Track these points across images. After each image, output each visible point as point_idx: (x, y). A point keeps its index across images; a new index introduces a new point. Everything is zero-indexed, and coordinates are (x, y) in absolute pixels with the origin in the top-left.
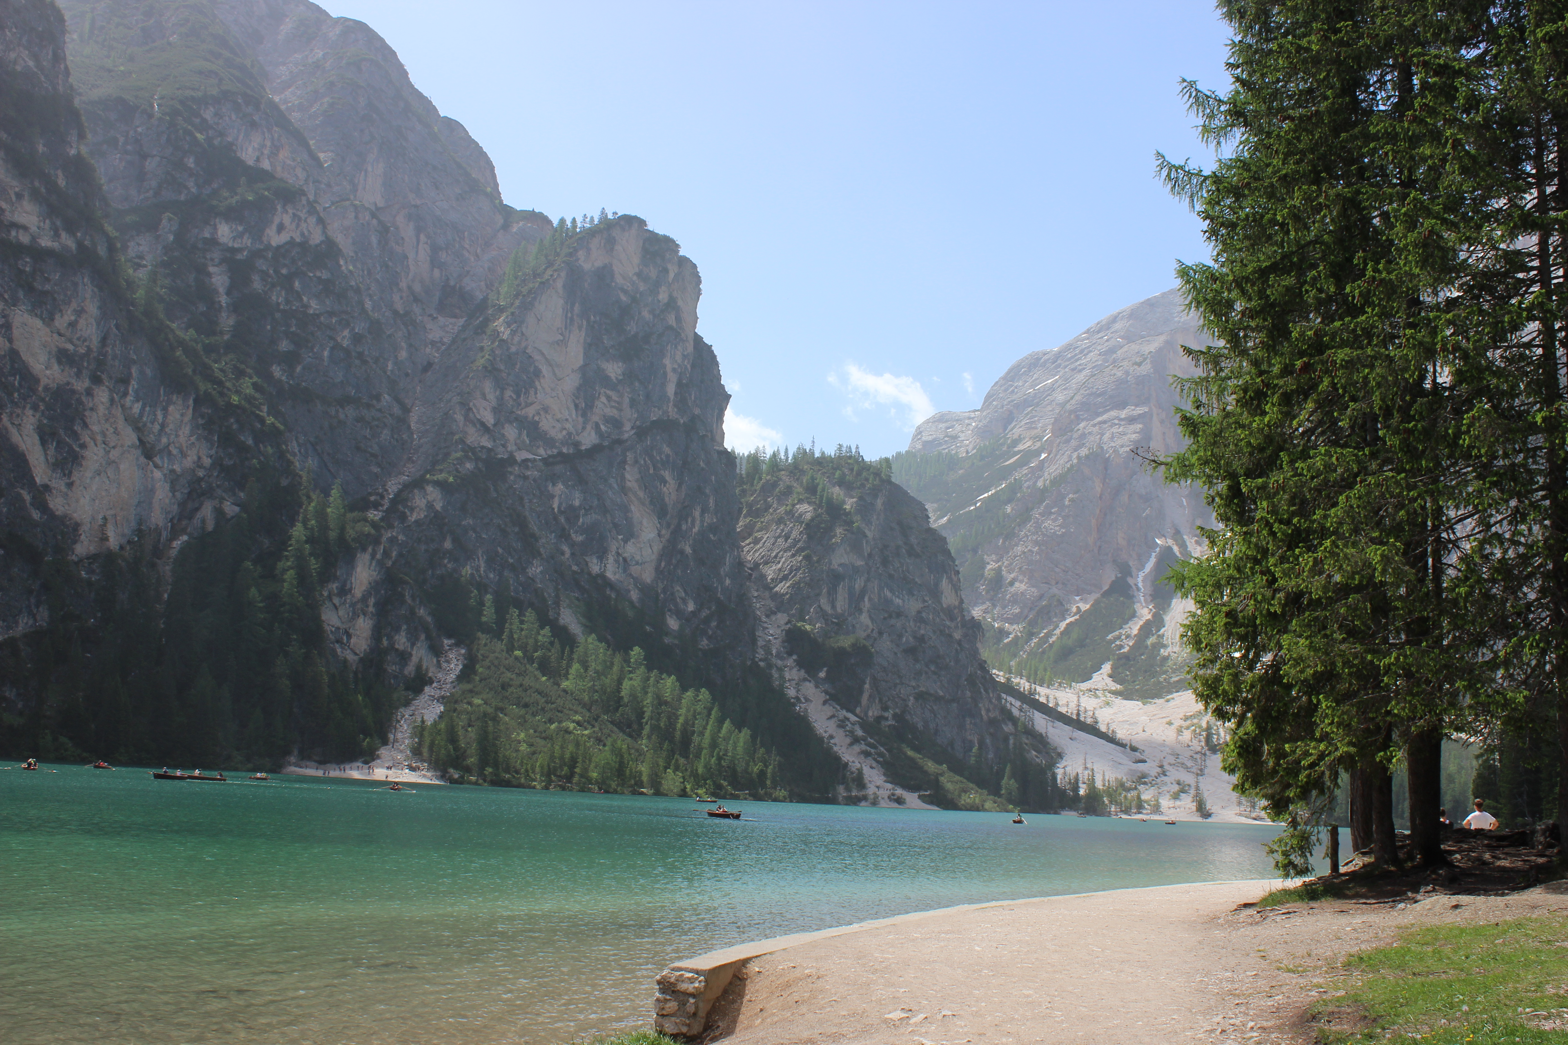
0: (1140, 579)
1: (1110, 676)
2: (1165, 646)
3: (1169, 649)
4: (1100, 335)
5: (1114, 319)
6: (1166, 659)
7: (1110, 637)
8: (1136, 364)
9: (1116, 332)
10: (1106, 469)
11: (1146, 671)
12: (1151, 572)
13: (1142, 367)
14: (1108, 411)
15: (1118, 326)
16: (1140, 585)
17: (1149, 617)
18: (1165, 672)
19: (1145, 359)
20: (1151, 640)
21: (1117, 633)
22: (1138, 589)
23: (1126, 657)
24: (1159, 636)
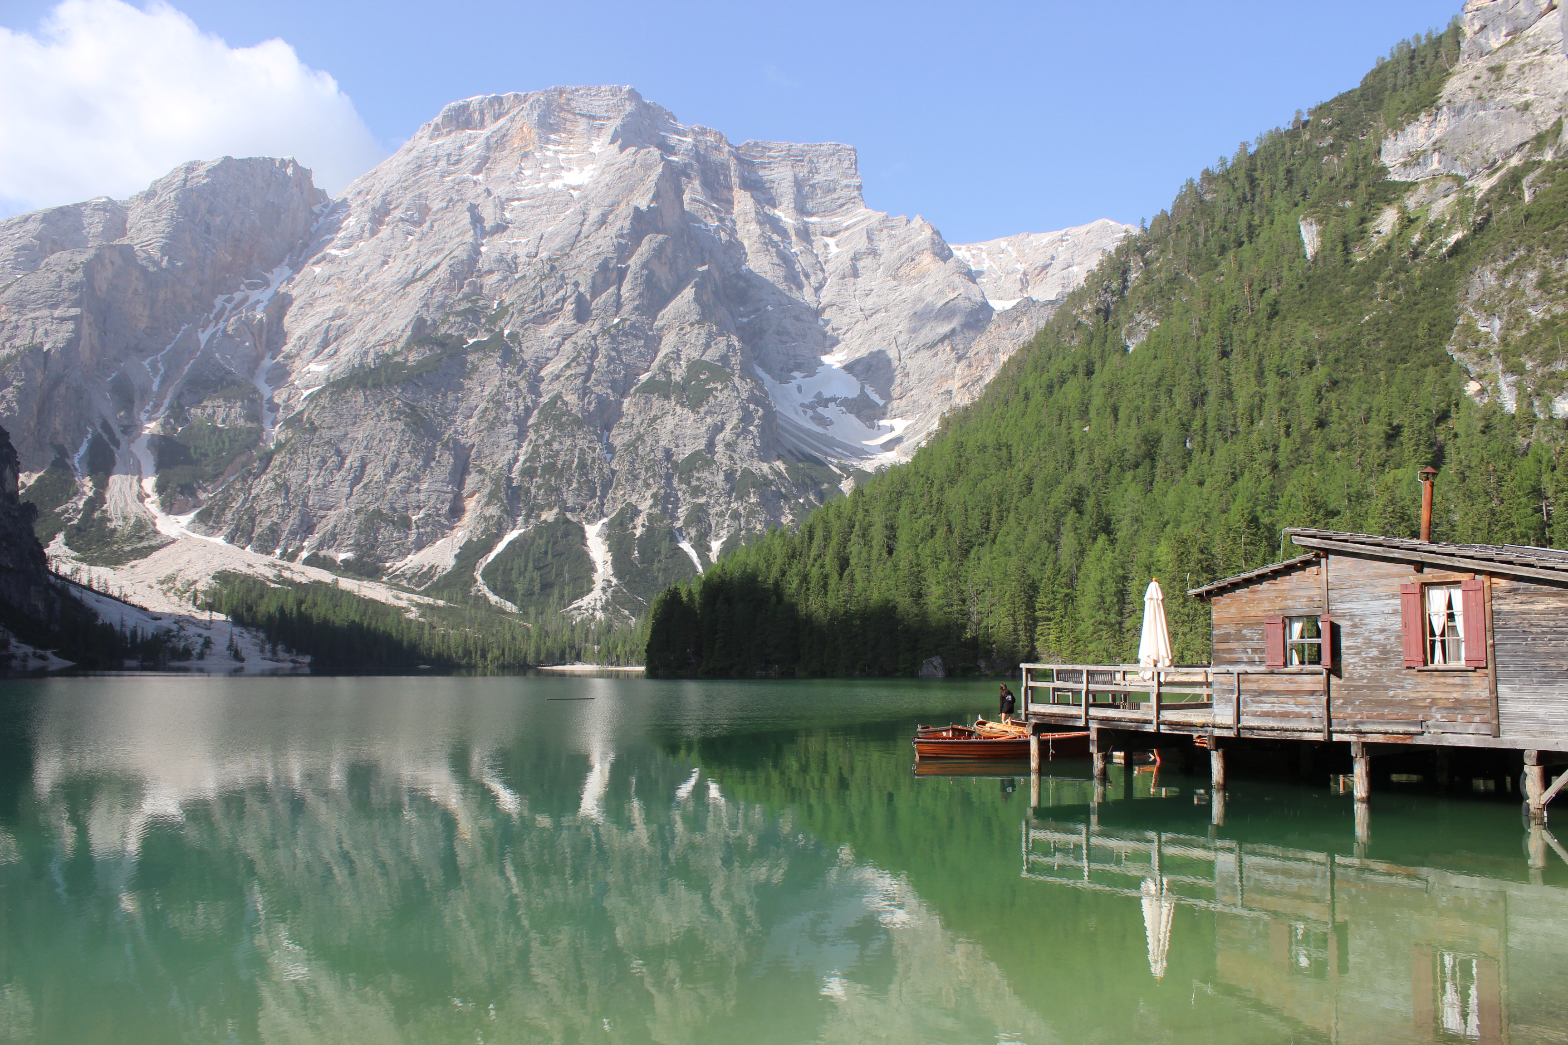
0: (76, 461)
1: (66, 545)
2: (110, 520)
3: (114, 523)
4: (11, 232)
5: (26, 220)
6: (114, 530)
7: (57, 510)
8: (68, 270)
9: (28, 231)
10: (46, 363)
11: (98, 541)
12: (85, 455)
13: (75, 275)
14: (40, 309)
15: (30, 226)
16: (77, 465)
17: (91, 494)
18: (117, 542)
19: (77, 268)
20: (97, 515)
21: (63, 507)
22: (76, 469)
23: (78, 528)
24: (103, 511)
